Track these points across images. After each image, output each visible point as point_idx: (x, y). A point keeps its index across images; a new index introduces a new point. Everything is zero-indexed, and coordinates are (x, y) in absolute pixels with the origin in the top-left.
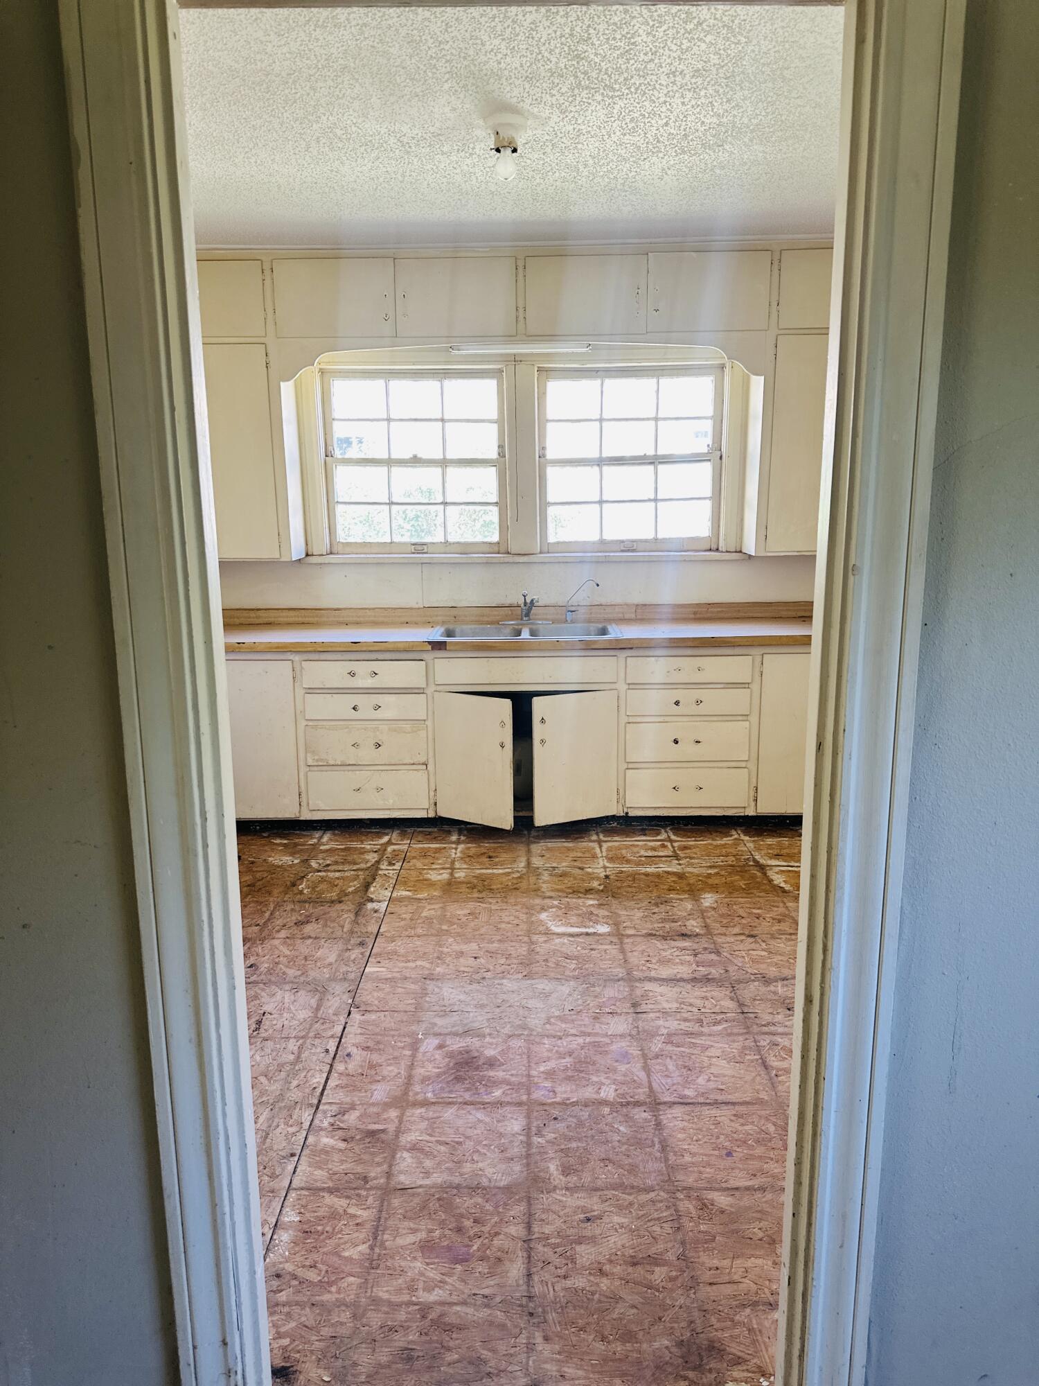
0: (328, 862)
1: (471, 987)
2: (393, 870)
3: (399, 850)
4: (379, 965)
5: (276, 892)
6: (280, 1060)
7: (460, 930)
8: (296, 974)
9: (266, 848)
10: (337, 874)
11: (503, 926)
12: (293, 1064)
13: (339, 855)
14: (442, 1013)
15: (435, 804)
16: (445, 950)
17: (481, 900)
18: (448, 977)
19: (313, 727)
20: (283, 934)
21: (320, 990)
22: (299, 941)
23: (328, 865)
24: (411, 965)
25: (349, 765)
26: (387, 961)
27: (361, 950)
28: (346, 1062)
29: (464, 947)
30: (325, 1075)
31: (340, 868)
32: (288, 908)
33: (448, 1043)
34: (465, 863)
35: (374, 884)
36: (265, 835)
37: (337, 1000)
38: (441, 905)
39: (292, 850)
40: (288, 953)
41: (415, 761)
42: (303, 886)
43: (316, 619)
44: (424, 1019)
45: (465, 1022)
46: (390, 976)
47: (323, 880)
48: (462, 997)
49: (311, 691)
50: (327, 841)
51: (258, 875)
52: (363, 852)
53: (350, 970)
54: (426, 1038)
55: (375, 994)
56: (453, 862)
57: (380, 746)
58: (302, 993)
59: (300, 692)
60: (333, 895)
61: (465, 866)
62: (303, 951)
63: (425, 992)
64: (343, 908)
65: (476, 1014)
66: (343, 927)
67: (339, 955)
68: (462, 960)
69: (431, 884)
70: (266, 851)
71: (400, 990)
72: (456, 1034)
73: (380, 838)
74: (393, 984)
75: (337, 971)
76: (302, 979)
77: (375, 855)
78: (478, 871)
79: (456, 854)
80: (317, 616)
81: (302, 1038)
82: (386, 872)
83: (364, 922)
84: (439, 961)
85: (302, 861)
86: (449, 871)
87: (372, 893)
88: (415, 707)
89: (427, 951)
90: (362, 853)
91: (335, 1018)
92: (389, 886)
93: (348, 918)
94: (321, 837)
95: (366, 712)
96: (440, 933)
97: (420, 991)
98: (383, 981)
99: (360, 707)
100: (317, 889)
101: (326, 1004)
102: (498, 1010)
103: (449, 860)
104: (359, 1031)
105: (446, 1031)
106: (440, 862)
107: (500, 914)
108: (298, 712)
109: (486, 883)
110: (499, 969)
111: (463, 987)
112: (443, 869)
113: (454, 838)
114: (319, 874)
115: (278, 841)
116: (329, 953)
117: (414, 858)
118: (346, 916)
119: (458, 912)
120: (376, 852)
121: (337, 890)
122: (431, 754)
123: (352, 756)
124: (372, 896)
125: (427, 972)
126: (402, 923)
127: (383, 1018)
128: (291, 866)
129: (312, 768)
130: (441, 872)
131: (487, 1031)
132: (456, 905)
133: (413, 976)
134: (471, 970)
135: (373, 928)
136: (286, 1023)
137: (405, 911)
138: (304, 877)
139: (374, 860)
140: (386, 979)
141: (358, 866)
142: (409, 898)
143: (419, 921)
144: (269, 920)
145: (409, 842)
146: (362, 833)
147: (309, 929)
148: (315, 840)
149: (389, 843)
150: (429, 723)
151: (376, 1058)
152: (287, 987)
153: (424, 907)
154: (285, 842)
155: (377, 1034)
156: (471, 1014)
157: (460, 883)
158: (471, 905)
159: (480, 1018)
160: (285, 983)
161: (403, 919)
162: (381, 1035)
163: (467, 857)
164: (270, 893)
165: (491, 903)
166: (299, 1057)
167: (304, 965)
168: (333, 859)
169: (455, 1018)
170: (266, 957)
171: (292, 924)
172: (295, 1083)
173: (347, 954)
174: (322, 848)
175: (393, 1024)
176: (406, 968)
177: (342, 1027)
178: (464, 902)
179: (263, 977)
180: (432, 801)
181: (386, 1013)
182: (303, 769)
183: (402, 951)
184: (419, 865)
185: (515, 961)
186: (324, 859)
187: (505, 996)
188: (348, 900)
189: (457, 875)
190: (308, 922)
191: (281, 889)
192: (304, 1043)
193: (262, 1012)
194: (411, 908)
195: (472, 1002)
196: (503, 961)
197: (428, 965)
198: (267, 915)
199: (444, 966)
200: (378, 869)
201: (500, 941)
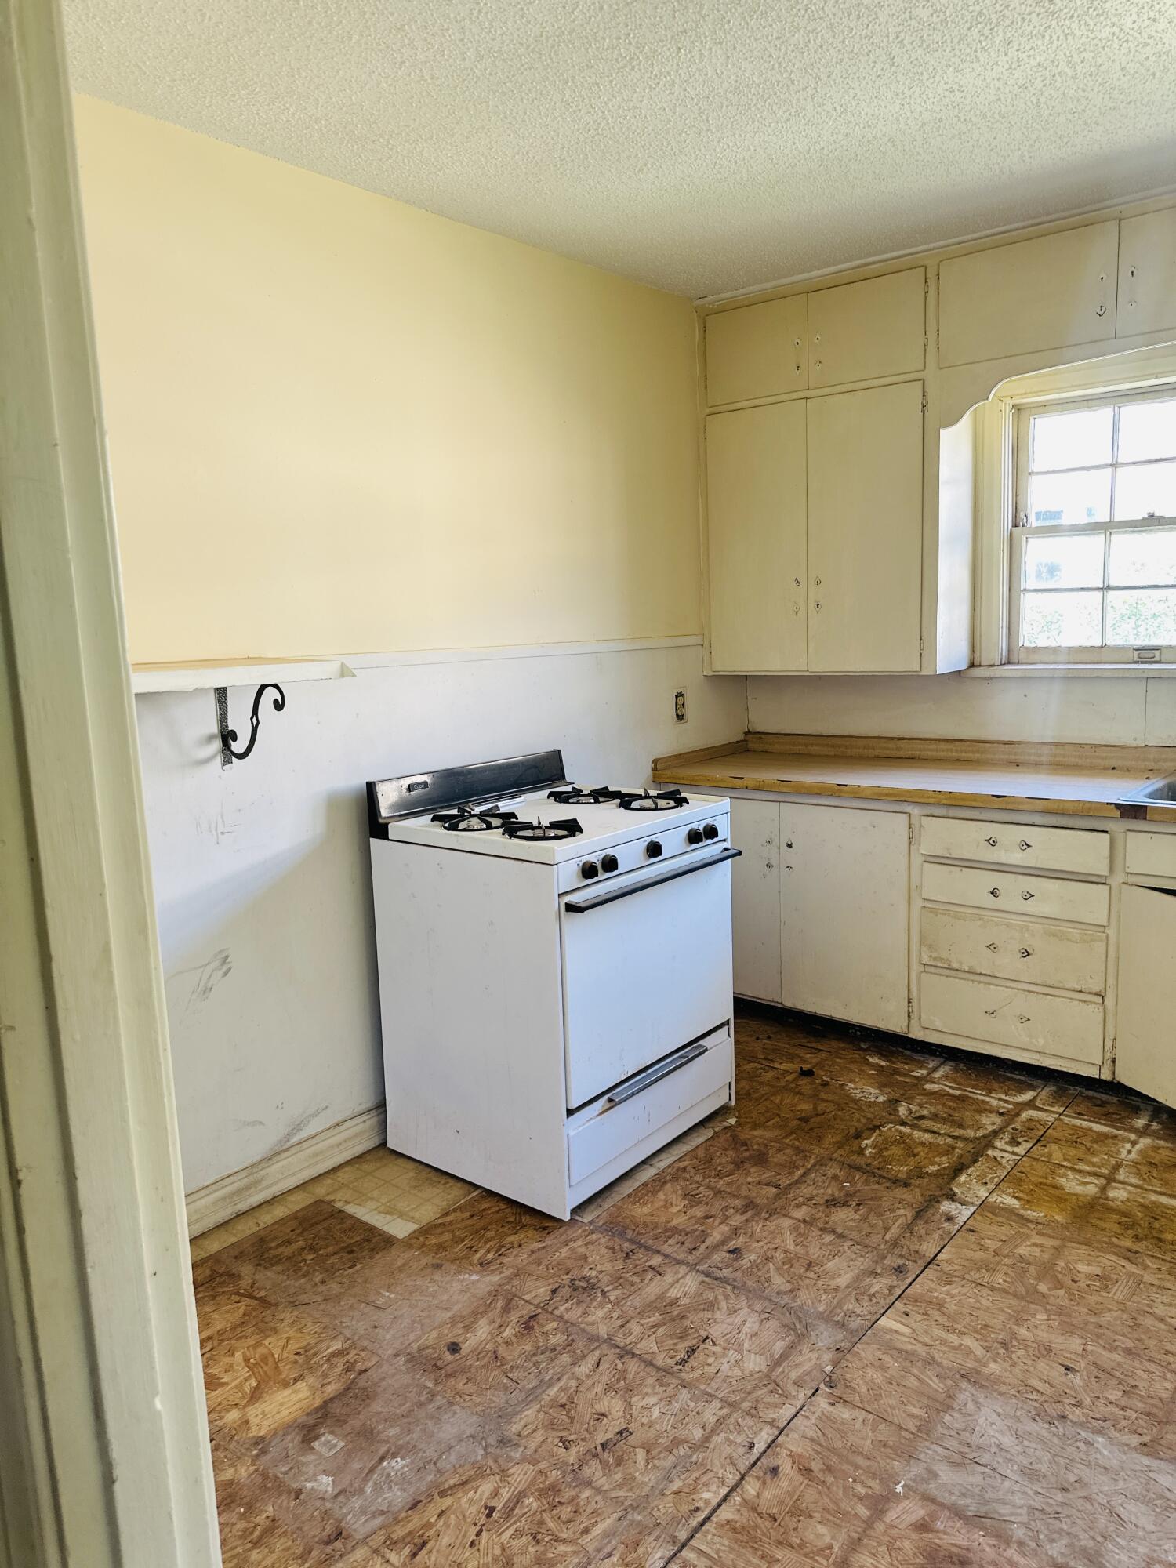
0: (925, 1112)
1: (1032, 1427)
2: (1013, 1153)
3: (1039, 1121)
4: (904, 1319)
5: (830, 1139)
6: (681, 1433)
7: (1066, 1303)
8: (782, 1288)
9: (854, 1067)
10: (927, 1137)
11: (1148, 1322)
12: (695, 1448)
13: (944, 1105)
14: (957, 1458)
15: (1114, 1061)
16: (1022, 1332)
17: (1130, 1255)
18: (1003, 1389)
19: (935, 911)
20: (799, 1214)
21: (798, 1332)
22: (815, 1232)
23: (922, 1117)
24: (954, 1339)
25: (981, 974)
26: (920, 1318)
27: (892, 1280)
28: (764, 1483)
29: (1058, 1341)
30: (723, 1491)
31: (936, 1126)
32: (830, 1173)
33: (939, 1525)
34: (1138, 1174)
35: (969, 1171)
36: (863, 1046)
37: (815, 1357)
38: (1057, 1243)
39: (884, 1079)
40: (791, 1246)
41: (1084, 987)
42: (868, 1142)
43: (977, 755)
44: (922, 1456)
45: (990, 1495)
46: (909, 1347)
47: (902, 1139)
48: (1008, 1440)
49: (932, 859)
50: (940, 1078)
51: (822, 1106)
52: (982, 1109)
53: (858, 1311)
54: (906, 1497)
55: (871, 1372)
56: (1117, 1167)
57: (1029, 954)
58: (773, 1324)
59: (917, 860)
60: (902, 1170)
61: (1134, 1181)
62: (811, 1251)
63: (948, 1401)
64: (904, 1197)
65: (1016, 1487)
66: (887, 1229)
67: (857, 1279)
68: (1042, 1365)
69: (1060, 1198)
70: (851, 1071)
71: (912, 1382)
72: (958, 1513)
73: (1021, 1091)
74: (907, 1364)
75: (840, 1305)
76: (786, 1299)
77: (998, 1120)
78: (1154, 1197)
79: (1129, 1152)
80: (978, 752)
81: (730, 1405)
82: (998, 1154)
83: (923, 1231)
84: (1002, 1351)
85: (890, 1101)
86: (1103, 1181)
87: (960, 1185)
88: (1091, 903)
89: (992, 1322)
90: (980, 1111)
91: (792, 1390)
92: (992, 1180)
93: (905, 1214)
94: (935, 1069)
95: (1010, 900)
96: (1032, 1296)
97: (941, 1397)
98: (895, 1353)
99: (1002, 891)
100: (885, 1154)
101: (796, 1359)
102: (1059, 1497)
103: (1113, 1161)
104: (811, 1433)
105: (948, 1499)
106: (1095, 1160)
107: (1154, 1296)
108: (913, 887)
109: (1157, 1225)
110: (1102, 1409)
111: (1018, 1420)
112: (1094, 1174)
113: (1140, 1122)
114: (902, 1128)
115: (874, 1060)
116: (844, 1269)
117: (1056, 1141)
118: (901, 1212)
119: (1080, 1267)
120: (1001, 1114)
121: (912, 1162)
122: (1111, 981)
123: (983, 962)
124: (956, 1190)
125: (971, 1364)
126: (979, 1255)
127: (859, 1424)
128: (870, 1105)
129: (928, 969)
130: (1088, 1179)
131: (1019, 1533)
132: (1082, 1250)
133: (945, 1362)
134: (1049, 1391)
135: (929, 1248)
136: (725, 1368)
137: (994, 1233)
138: (877, 1127)
139: (991, 1128)
140: (900, 1351)
141: (962, 1132)
142: (1011, 1211)
143: (1006, 1261)
144: (796, 1182)
145: (1061, 1110)
146: (996, 1077)
147: (842, 1217)
148: (924, 1072)
149: (1031, 1104)
150: (1111, 931)
151: (810, 1496)
152: (758, 1307)
153: (1028, 1237)
154: (884, 1063)
155: (834, 1451)
156: (1007, 1484)
157: (1111, 1210)
158: (1109, 1260)
159: (1018, 1500)
160: (760, 1297)
161: (983, 1248)
162: (840, 1456)
163: (1148, 1165)
164: (820, 1138)
165: (1145, 1267)
166: (707, 1439)
167: (801, 1277)
168: (933, 1110)
169: (973, 1479)
170: (761, 1244)
171: (822, 1201)
172: (677, 1485)
173: (868, 1281)
174: (928, 1086)
175: (868, 1442)
176: (943, 1342)
177: (793, 1411)
178: (1099, 1249)
179: (738, 1275)
180: (1108, 1055)
181: (870, 1417)
182: (916, 968)
183: (951, 1307)
184: (1057, 1157)
185: (1140, 1405)
186: (921, 1106)
187: (1085, 1473)
188: (918, 1187)
189: (1111, 1194)
190: (845, 1204)
191: (837, 1138)
192: (729, 1415)
193: (704, 1334)
194: (1006, 1231)
195: (1020, 1459)
196: (1114, 1395)
197: (979, 1352)
198: (798, 1173)
199: (1006, 1365)
200: (990, 1145)
201: (1128, 1351)
